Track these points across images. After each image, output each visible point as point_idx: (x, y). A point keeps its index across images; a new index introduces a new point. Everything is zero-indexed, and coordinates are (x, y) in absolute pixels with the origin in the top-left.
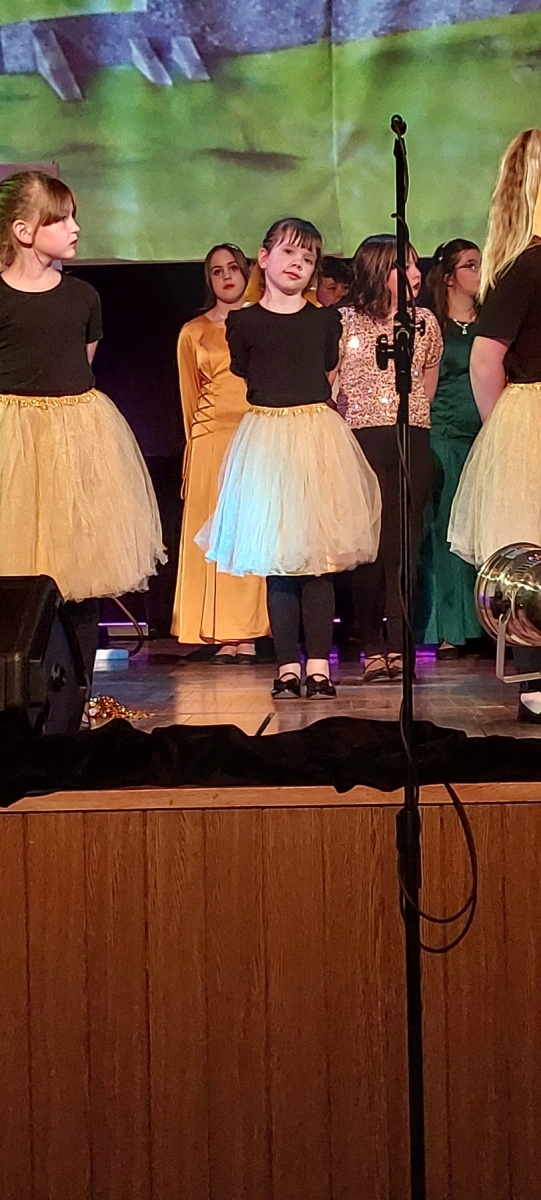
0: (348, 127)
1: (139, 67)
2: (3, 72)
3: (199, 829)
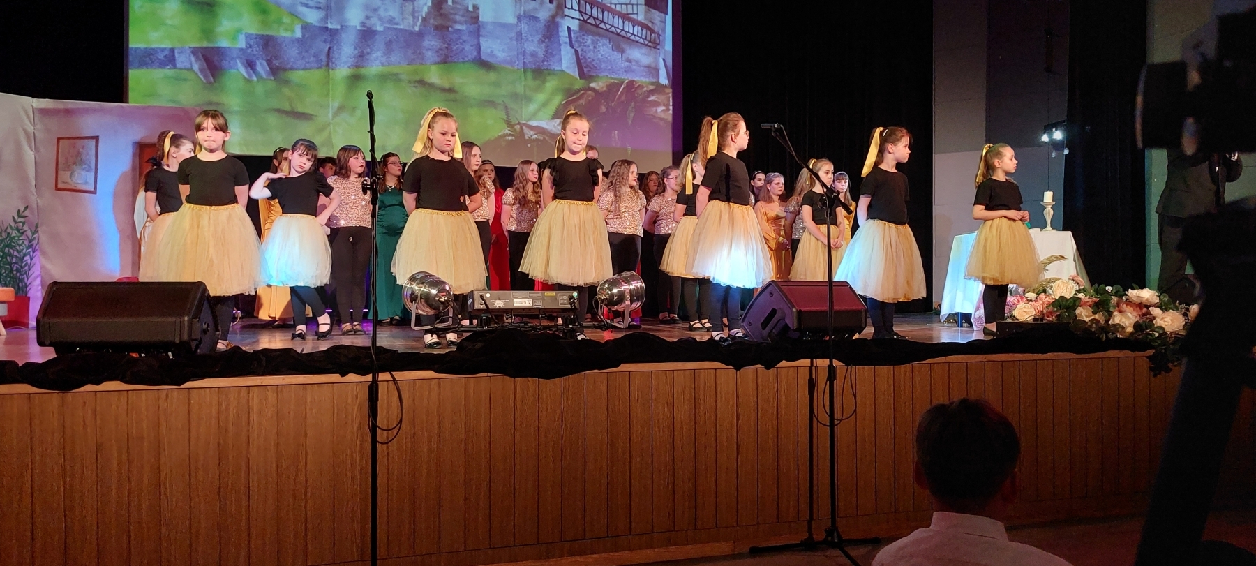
0: (336, 105)
1: (241, 71)
2: (175, 66)
3: (275, 395)
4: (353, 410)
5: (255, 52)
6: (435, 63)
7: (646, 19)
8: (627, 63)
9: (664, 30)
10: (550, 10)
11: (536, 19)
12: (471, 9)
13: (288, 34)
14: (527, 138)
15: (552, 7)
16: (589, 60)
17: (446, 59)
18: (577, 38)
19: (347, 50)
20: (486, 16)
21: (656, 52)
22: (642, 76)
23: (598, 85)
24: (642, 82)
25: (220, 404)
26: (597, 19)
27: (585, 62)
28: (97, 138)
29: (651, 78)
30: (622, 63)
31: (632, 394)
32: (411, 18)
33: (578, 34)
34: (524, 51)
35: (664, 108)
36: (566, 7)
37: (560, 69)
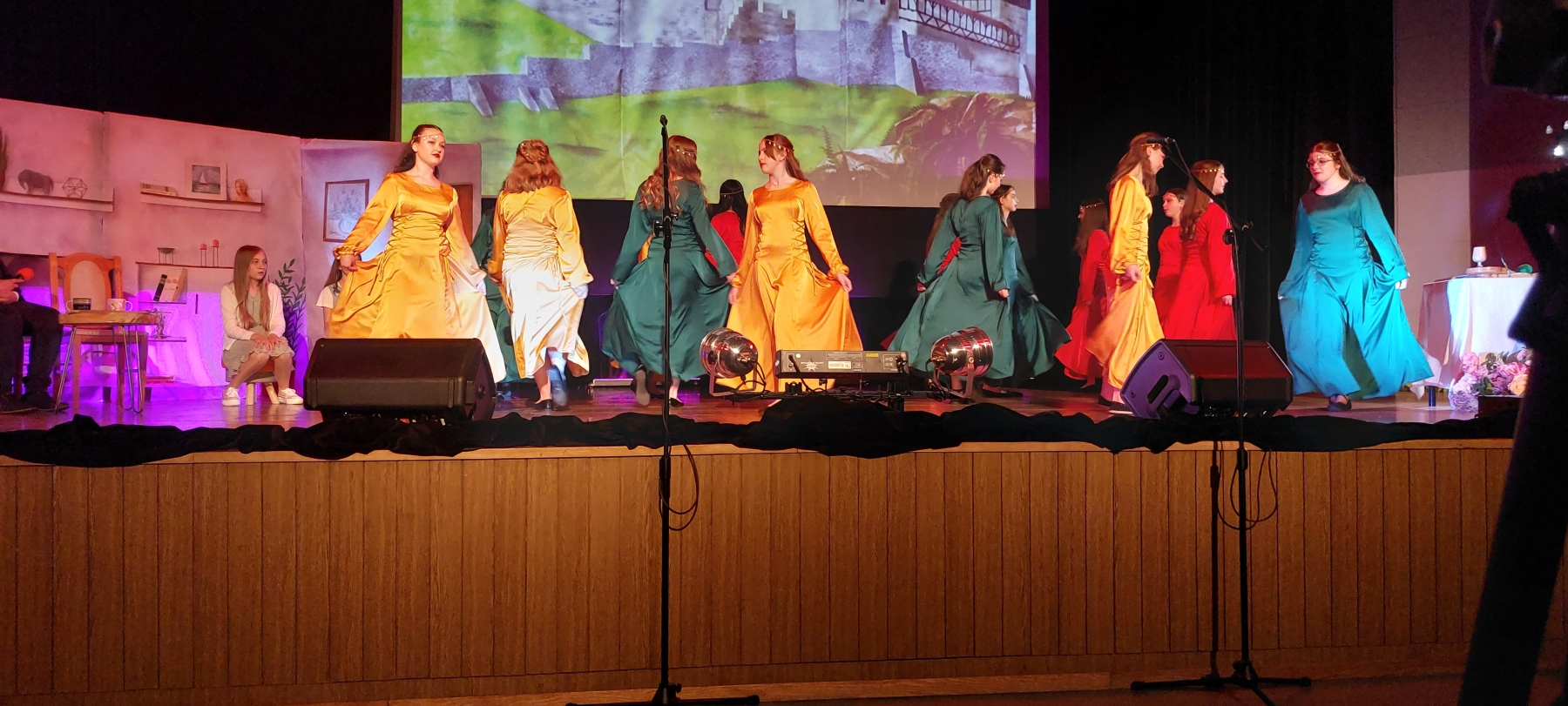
0: (628, 137)
1: (522, 101)
2: (451, 100)
3: (556, 468)
4: (643, 489)
5: (538, 80)
6: (743, 83)
7: (1001, 16)
8: (977, 73)
9: (1025, 29)
10: (882, 11)
11: (863, 23)
12: (785, 16)
13: (574, 57)
14: (851, 170)
15: (884, 8)
16: (929, 71)
17: (755, 78)
18: (915, 44)
19: (641, 73)
20: (802, 24)
21: (1015, 58)
22: (997, 88)
23: (940, 101)
24: (996, 95)
25: (495, 479)
26: (940, 19)
27: (924, 74)
28: (367, 182)
29: (1008, 90)
30: (971, 73)
31: (976, 481)
32: (715, 31)
33: (916, 40)
34: (849, 64)
35: (1025, 126)
36: (900, 7)
37: (892, 83)
